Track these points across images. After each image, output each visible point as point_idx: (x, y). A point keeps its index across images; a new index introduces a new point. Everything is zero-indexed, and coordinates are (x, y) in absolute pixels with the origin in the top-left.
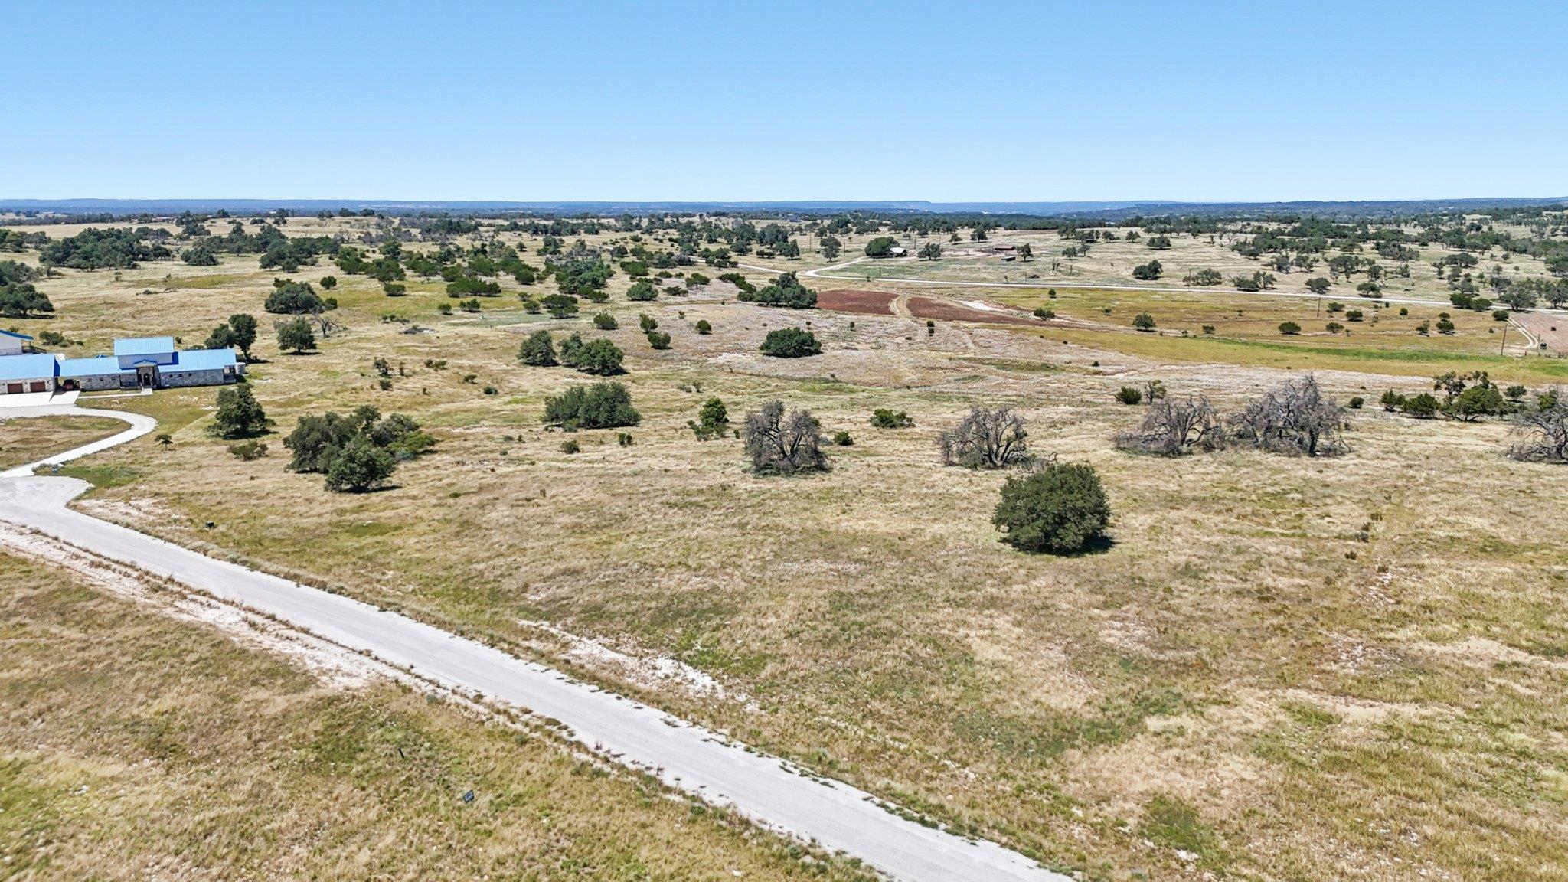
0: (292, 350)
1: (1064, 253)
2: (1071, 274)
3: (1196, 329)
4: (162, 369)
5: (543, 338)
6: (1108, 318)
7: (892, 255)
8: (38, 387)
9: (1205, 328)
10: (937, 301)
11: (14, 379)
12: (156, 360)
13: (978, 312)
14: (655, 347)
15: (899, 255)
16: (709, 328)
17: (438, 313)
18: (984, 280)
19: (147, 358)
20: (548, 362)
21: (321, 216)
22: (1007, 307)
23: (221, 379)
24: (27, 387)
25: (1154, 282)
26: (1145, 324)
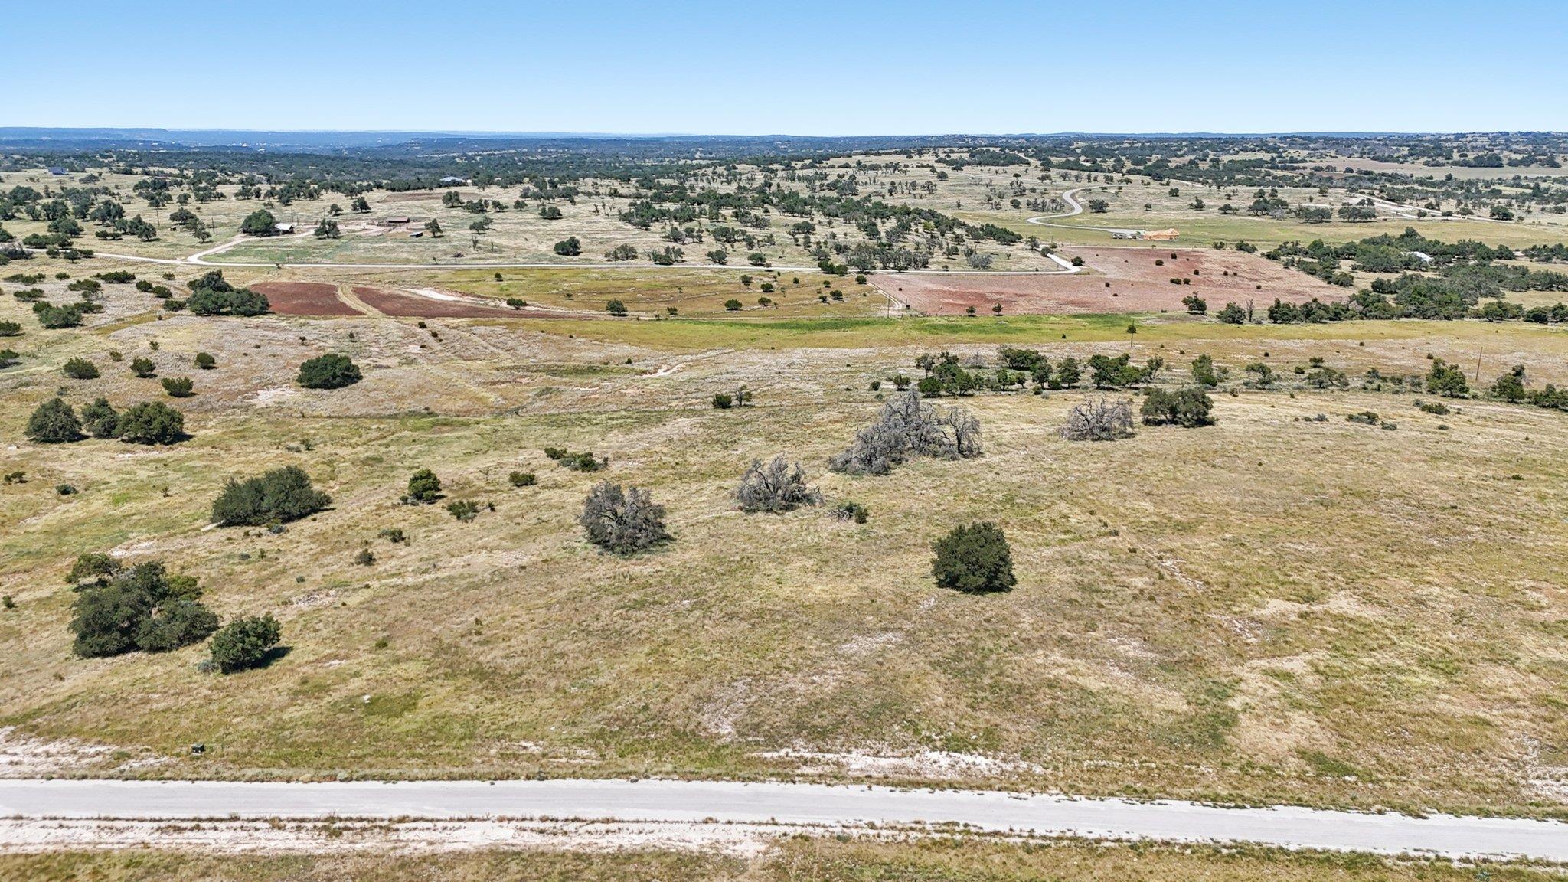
2: (492, 251)
6: (572, 303)
7: (277, 232)
9: (668, 310)
10: (386, 292)
14: (173, 394)
15: (285, 232)
16: (213, 360)
18: (408, 261)
22: (464, 294)
25: (576, 258)
26: (617, 309)
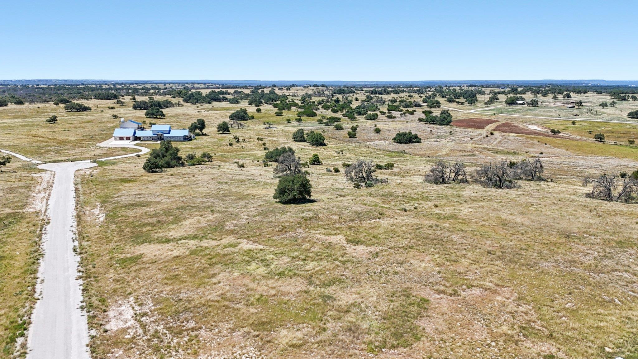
0: (221, 132)
1: (600, 105)
3: (625, 142)
4: (165, 135)
5: (301, 132)
7: (517, 104)
8: (128, 139)
9: (629, 141)
11: (121, 136)
12: (163, 132)
13: (531, 130)
14: (350, 137)
15: (520, 104)
16: (380, 131)
17: (286, 122)
19: (161, 131)
20: (302, 140)
21: (305, 87)
23: (182, 139)
24: (125, 139)
26: (599, 138)
